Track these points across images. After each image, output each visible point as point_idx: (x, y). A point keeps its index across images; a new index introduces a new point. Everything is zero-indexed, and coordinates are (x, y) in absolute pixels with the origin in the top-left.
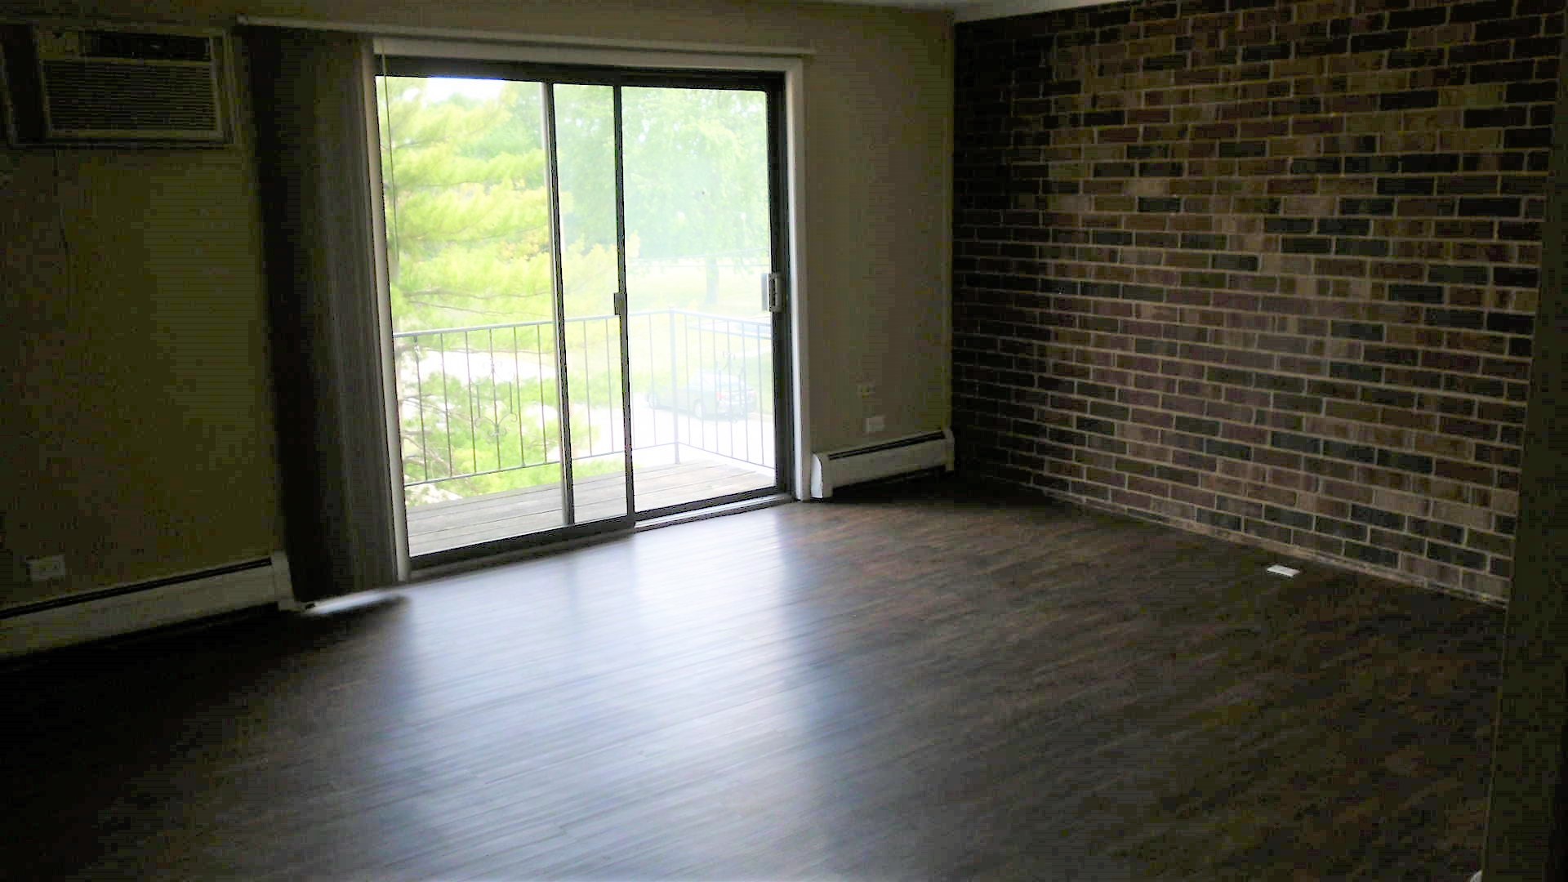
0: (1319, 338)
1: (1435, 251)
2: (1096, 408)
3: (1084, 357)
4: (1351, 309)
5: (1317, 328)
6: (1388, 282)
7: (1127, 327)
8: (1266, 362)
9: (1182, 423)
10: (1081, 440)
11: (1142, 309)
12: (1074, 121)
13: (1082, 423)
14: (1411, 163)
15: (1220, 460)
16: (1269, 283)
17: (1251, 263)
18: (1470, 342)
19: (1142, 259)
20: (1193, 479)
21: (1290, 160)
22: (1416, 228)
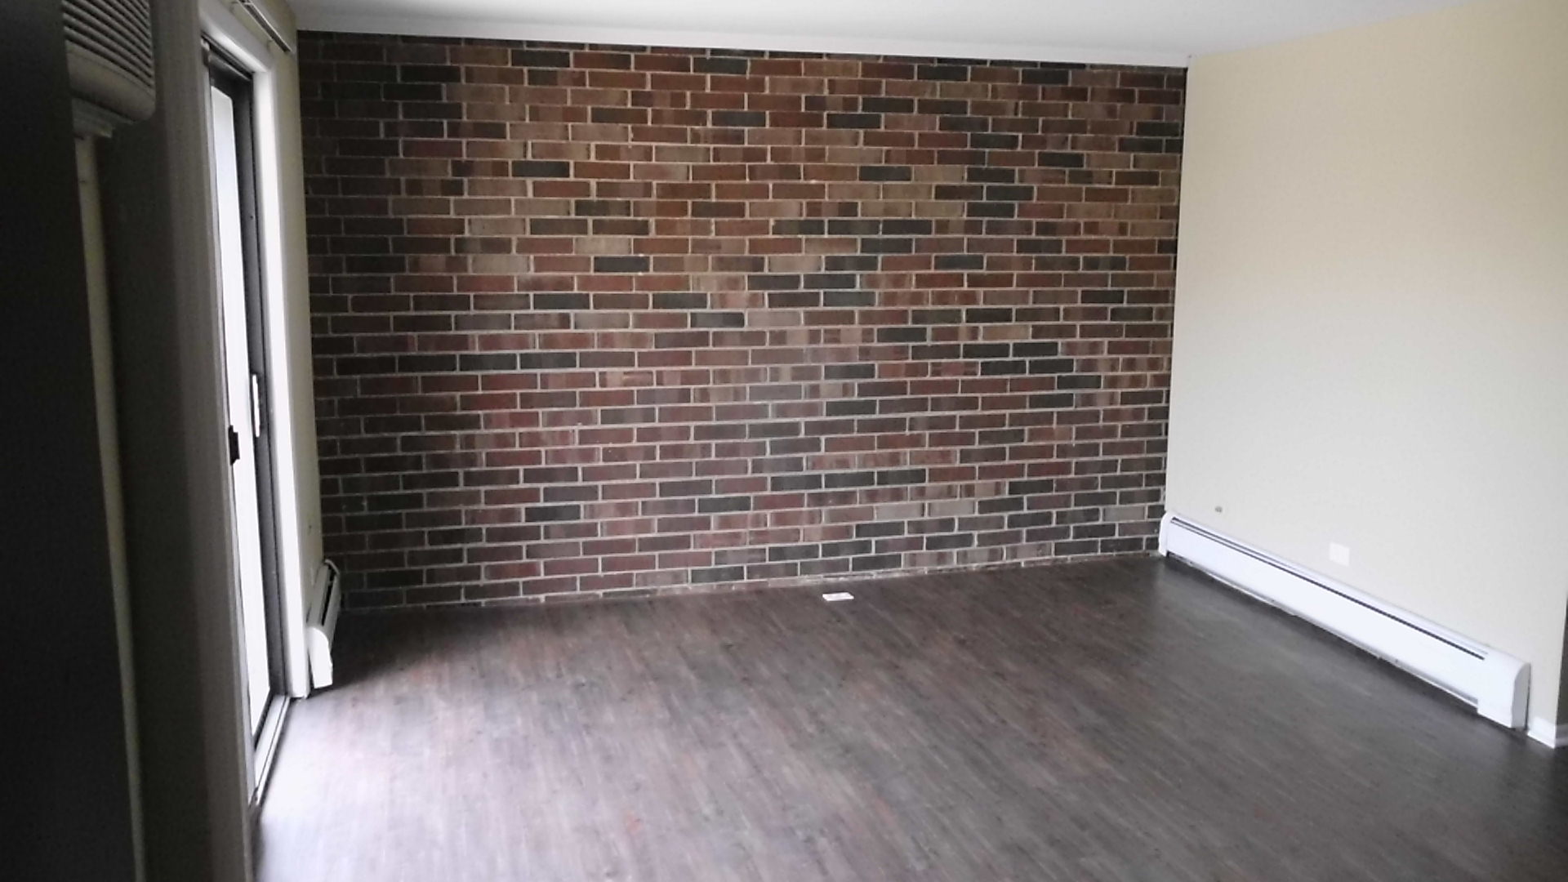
0: (813, 382)
1: (917, 298)
2: (550, 494)
3: (535, 439)
4: (844, 354)
5: (812, 373)
6: (876, 327)
7: (588, 399)
8: (760, 412)
9: (666, 489)
10: (533, 533)
11: (608, 377)
12: (500, 169)
13: (532, 514)
14: (890, 227)
15: (714, 517)
16: (758, 337)
17: (738, 320)
18: (950, 369)
19: (605, 322)
20: (684, 542)
21: (772, 223)
22: (898, 281)
